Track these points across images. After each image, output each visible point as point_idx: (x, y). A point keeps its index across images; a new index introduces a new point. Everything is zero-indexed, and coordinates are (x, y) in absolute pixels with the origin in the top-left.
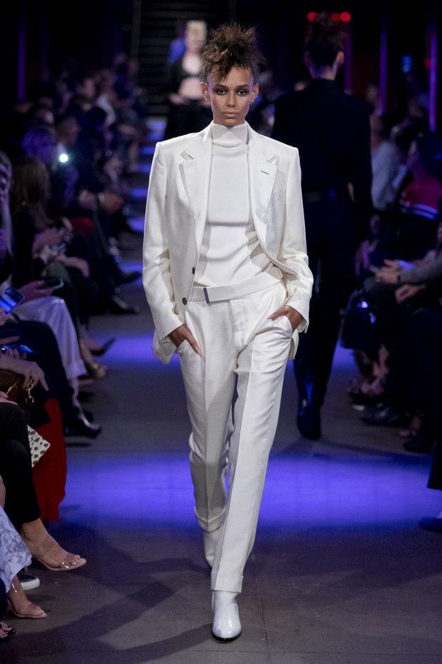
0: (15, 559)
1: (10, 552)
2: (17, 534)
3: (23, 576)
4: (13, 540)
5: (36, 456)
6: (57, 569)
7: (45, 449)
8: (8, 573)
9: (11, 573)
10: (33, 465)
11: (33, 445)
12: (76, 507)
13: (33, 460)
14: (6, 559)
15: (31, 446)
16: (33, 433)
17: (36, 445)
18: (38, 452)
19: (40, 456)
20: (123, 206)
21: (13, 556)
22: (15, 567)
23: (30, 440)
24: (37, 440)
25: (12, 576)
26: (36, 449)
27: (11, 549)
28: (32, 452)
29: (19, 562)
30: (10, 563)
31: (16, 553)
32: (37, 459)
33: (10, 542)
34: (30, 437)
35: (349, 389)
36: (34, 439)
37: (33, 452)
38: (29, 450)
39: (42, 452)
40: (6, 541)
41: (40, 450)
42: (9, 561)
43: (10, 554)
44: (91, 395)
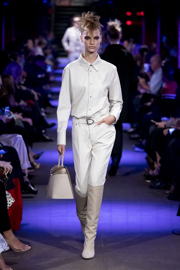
2: (1, 235)
31: (1, 244)
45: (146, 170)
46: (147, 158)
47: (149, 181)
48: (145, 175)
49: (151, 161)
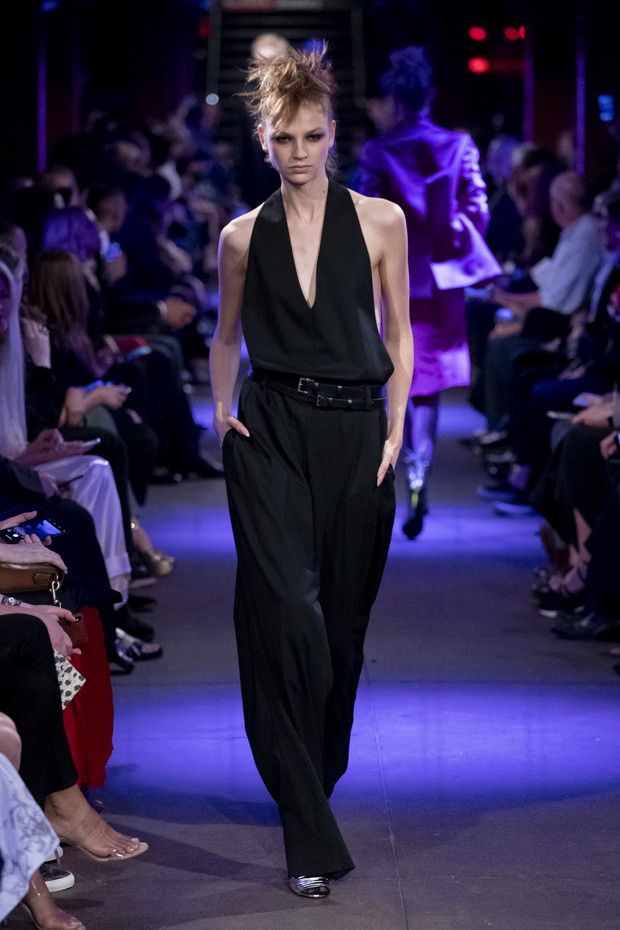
0: (35, 846)
1: (27, 835)
2: (38, 808)
3: (48, 871)
4: (33, 819)
5: (68, 694)
6: (106, 860)
7: (82, 683)
8: (24, 868)
9: (28, 868)
10: (64, 707)
11: (63, 678)
12: (130, 768)
13: (64, 698)
14: (21, 846)
15: (60, 679)
16: (62, 660)
17: (67, 677)
18: (71, 688)
19: (74, 693)
20: (196, 320)
21: (31, 841)
22: (35, 859)
23: (58, 669)
24: (69, 670)
25: (31, 872)
26: (68, 683)
27: (29, 832)
28: (61, 687)
29: (40, 851)
30: (27, 853)
31: (36, 838)
32: (70, 698)
33: (26, 820)
34: (58, 665)
35: (534, 587)
36: (65, 668)
37: (63, 687)
38: (58, 684)
39: (76, 688)
40: (21, 819)
41: (73, 685)
42: (27, 849)
43: (26, 840)
44: (150, 601)
45: (543, 573)
46: (544, 535)
47: (552, 614)
48: (538, 594)
49: (559, 543)
